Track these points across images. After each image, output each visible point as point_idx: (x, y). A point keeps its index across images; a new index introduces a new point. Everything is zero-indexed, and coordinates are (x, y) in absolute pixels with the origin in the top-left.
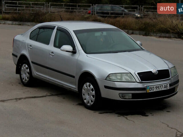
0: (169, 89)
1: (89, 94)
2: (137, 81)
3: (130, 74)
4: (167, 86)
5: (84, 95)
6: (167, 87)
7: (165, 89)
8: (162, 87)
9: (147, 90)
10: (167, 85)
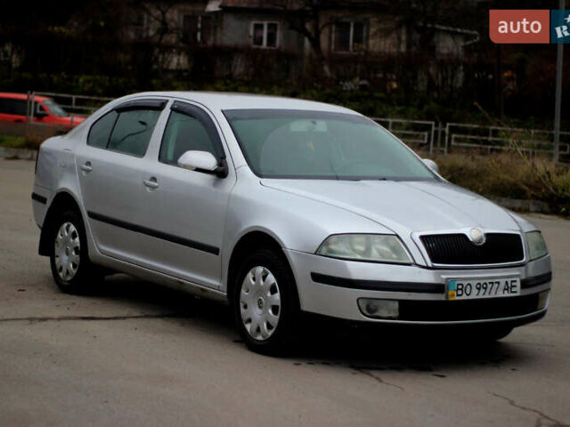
1: (260, 304)
2: (418, 262)
3: (395, 237)
5: (245, 307)
6: (513, 290)
7: (507, 294)
8: (496, 285)
9: (450, 293)
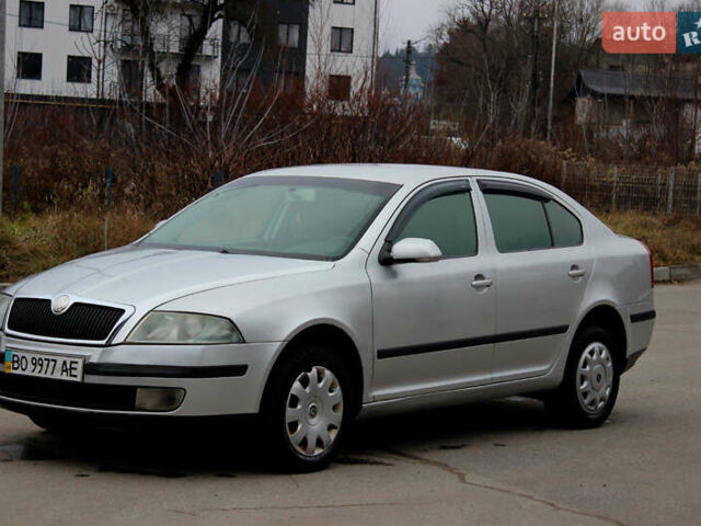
0: (79, 379)
4: (74, 366)
6: (74, 372)
7: (65, 377)
8: (52, 363)
9: (6, 364)
10: (72, 362)
